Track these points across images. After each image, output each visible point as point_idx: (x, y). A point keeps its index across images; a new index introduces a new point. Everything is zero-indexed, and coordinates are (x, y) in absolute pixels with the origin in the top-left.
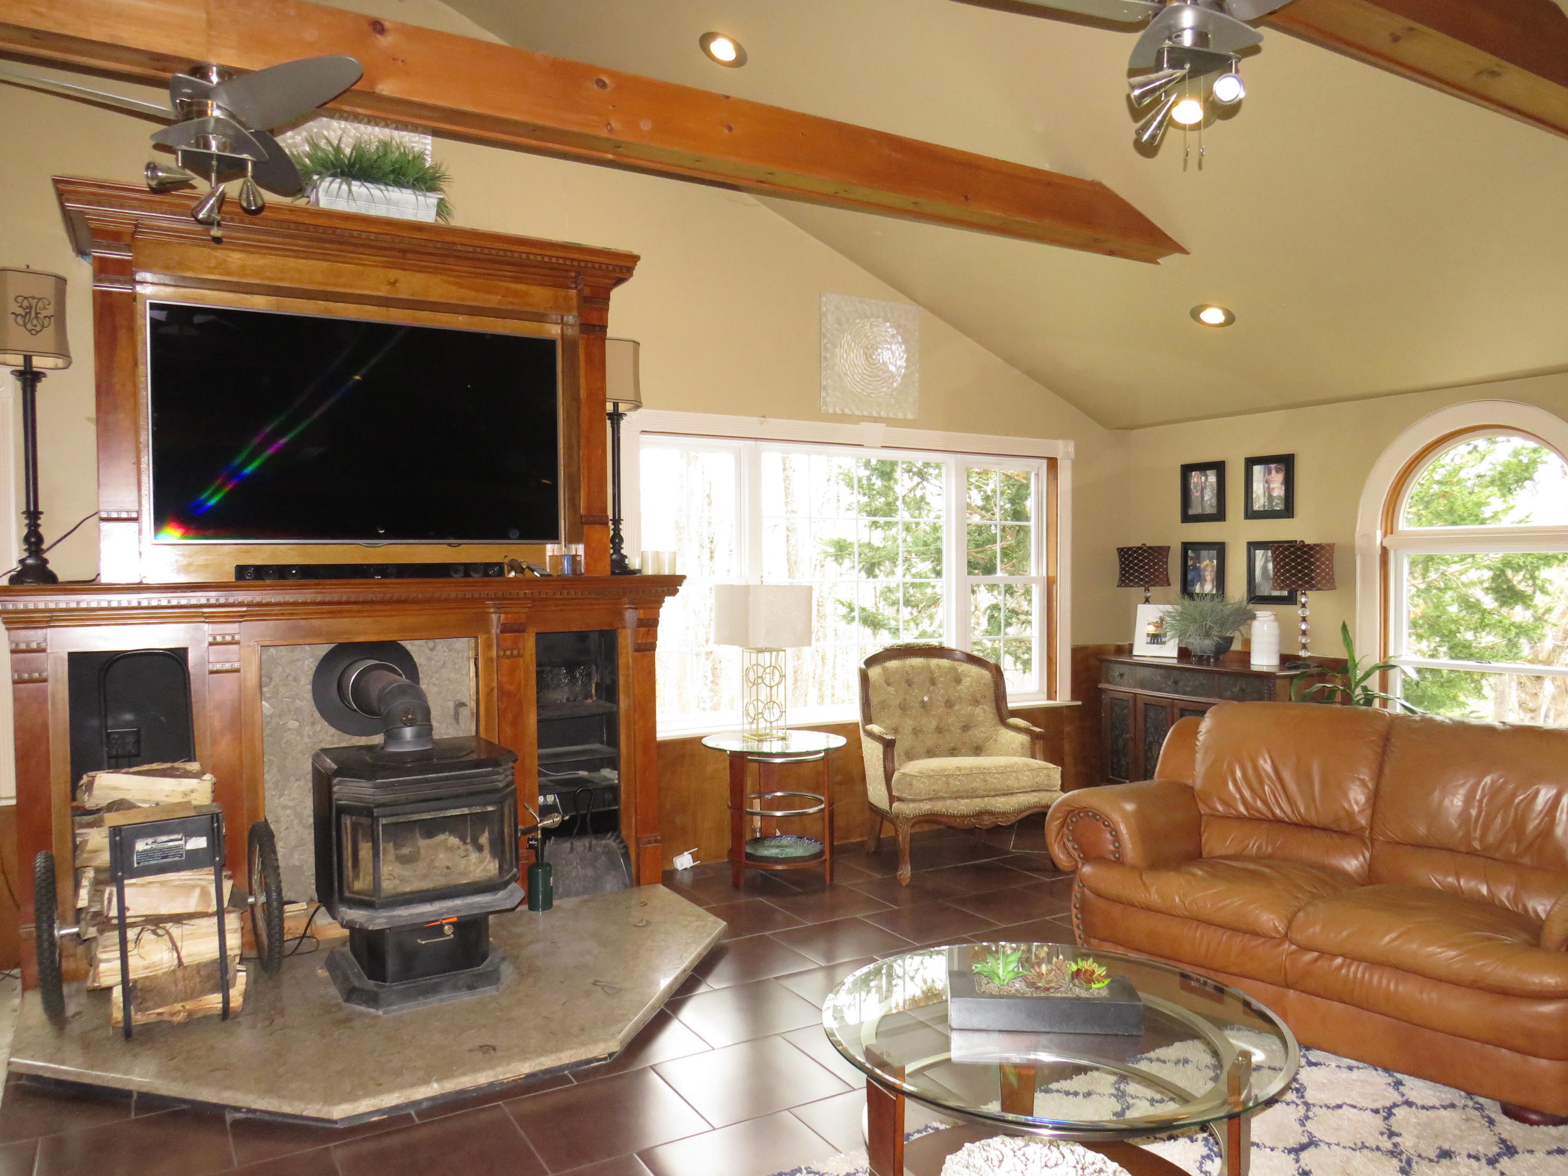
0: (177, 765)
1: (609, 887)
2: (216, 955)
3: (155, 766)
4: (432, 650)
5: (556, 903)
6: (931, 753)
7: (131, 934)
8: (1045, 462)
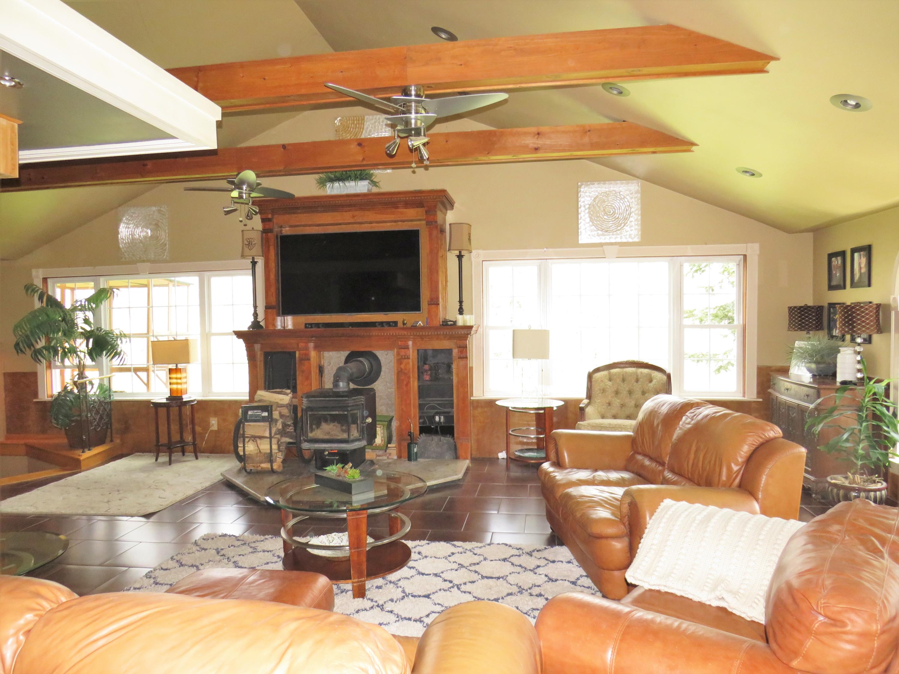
0: (284, 390)
1: (447, 457)
2: (269, 451)
3: (278, 390)
4: (387, 355)
5: (418, 460)
6: (615, 417)
7: (247, 440)
8: (742, 257)
